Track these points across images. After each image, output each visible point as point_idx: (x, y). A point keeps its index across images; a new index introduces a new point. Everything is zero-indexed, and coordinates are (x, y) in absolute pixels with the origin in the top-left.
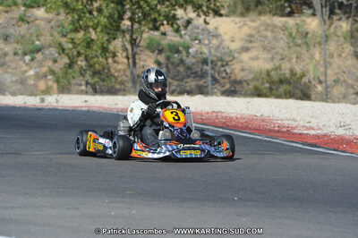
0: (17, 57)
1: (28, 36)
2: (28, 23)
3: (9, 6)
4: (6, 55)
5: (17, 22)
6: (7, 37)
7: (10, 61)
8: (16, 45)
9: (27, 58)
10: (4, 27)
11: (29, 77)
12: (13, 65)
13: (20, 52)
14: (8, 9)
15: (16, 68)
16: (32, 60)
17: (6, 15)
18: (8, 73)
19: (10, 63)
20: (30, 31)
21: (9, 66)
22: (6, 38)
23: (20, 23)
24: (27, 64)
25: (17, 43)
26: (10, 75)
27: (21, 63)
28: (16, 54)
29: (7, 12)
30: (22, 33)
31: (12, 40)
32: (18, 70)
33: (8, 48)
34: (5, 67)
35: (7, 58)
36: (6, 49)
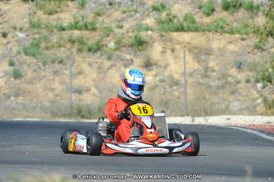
0: (249, 85)
1: (261, 63)
2: (263, 50)
3: (247, 34)
4: (238, 82)
5: (253, 50)
6: (240, 64)
7: (242, 89)
8: (249, 73)
9: (259, 85)
10: (238, 55)
11: (259, 104)
12: (245, 92)
13: (252, 80)
14: (245, 36)
15: (247, 95)
16: (264, 87)
17: (243, 43)
18: (239, 100)
19: (241, 91)
20: (264, 59)
21: (240, 94)
22: (239, 66)
23: (255, 51)
24: (258, 92)
25: (251, 70)
26: (239, 102)
27: (252, 90)
28: (248, 81)
29: (243, 39)
30: (257, 60)
31: (245, 67)
32: (250, 96)
33: (241, 76)
34: (236, 95)
35: (239, 85)
36: (239, 77)
